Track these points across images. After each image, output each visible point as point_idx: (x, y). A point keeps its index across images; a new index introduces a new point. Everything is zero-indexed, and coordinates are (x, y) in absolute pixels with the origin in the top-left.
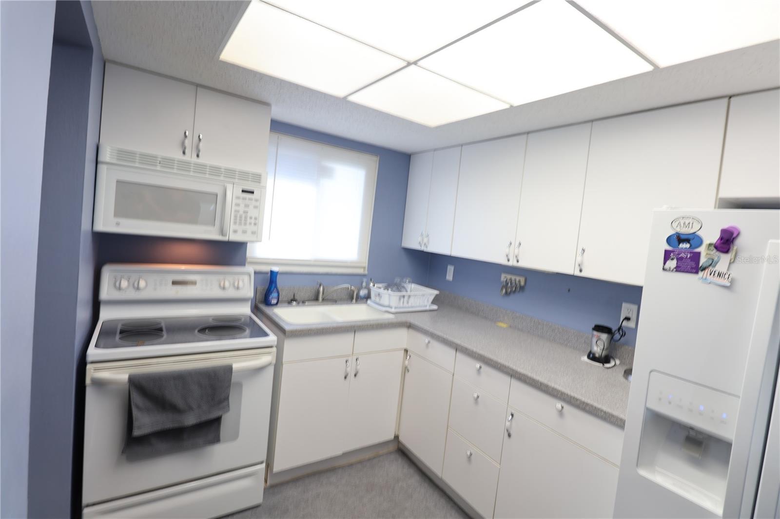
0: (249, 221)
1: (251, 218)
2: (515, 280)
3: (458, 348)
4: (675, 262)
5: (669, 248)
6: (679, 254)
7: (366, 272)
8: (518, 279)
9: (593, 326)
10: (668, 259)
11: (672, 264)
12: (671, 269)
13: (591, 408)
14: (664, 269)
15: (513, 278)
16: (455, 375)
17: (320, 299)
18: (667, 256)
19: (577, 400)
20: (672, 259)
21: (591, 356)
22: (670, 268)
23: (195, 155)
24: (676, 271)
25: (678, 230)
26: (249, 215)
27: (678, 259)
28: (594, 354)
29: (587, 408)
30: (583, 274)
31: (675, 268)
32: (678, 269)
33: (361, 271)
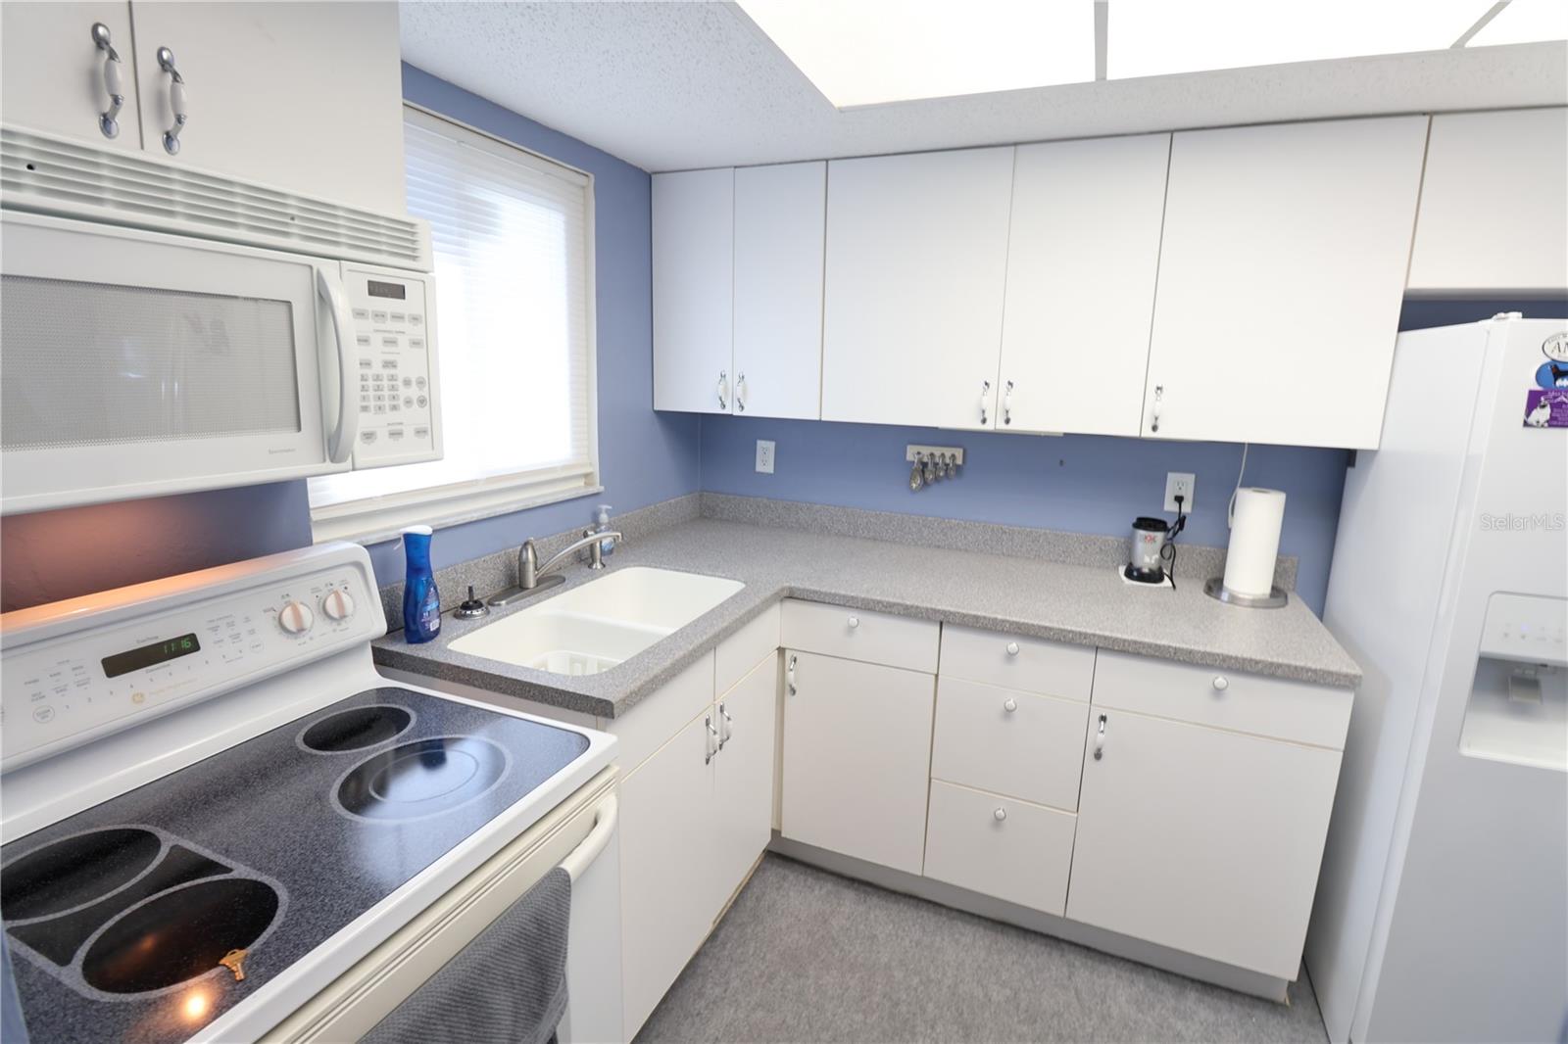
0: (403, 392)
1: (407, 383)
2: (943, 455)
3: (944, 621)
4: (1548, 410)
5: (1537, 388)
6: (1555, 398)
7: (598, 488)
8: (948, 452)
9: (1135, 520)
10: (1536, 407)
11: (1542, 414)
12: (1540, 424)
13: (1286, 669)
14: (1526, 424)
15: (937, 451)
16: (940, 677)
17: (531, 583)
18: (1534, 401)
19: (1257, 662)
20: (1544, 406)
21: (1135, 574)
22: (1538, 422)
23: (154, 140)
24: (1550, 426)
25: (1556, 356)
26: (401, 373)
27: (1553, 406)
28: (1139, 570)
29: (1279, 672)
30: (1160, 434)
31: (1548, 421)
32: (1553, 423)
33: (578, 488)
